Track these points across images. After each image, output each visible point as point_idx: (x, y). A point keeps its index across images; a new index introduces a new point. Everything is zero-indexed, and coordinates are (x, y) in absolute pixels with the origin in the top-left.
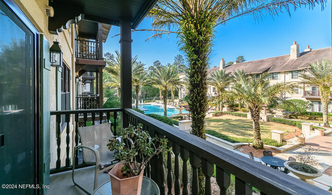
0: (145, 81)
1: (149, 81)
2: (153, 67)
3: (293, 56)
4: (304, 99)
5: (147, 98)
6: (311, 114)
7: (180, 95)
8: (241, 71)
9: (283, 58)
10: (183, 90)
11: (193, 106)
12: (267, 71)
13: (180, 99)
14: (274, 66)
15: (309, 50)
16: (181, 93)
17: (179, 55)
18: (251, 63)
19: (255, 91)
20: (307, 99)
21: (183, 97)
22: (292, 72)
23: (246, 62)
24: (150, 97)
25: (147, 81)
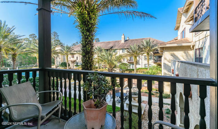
0: (24, 50)
1: (28, 50)
2: (28, 39)
3: (123, 41)
4: (127, 63)
5: (22, 66)
6: (130, 70)
7: (56, 62)
8: (99, 47)
9: (118, 42)
10: (59, 58)
11: (85, 66)
12: (112, 48)
13: (56, 65)
14: (115, 46)
15: (128, 39)
16: (57, 61)
17: (55, 32)
18: (103, 43)
19: (111, 58)
20: (128, 63)
21: (58, 64)
22: (122, 49)
23: (100, 42)
24: (26, 64)
25: (26, 50)
